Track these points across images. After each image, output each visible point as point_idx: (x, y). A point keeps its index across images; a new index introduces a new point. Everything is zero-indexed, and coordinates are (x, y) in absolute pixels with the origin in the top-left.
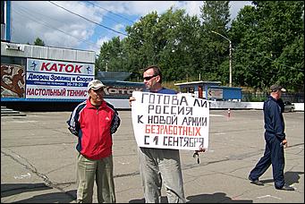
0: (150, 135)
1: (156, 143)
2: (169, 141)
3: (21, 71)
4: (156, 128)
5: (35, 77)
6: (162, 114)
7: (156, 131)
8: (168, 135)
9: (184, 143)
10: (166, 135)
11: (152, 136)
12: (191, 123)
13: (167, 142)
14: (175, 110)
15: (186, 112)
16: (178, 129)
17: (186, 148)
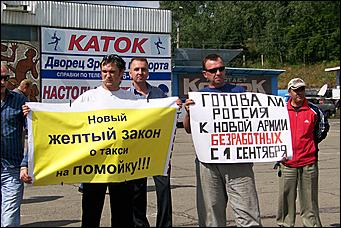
0: (218, 147)
1: (228, 157)
2: (244, 153)
3: (31, 53)
4: (226, 138)
5: (57, 63)
6: (231, 119)
7: (226, 141)
8: (242, 146)
9: (262, 154)
10: (239, 146)
11: (222, 149)
12: (268, 127)
13: (241, 154)
14: (247, 113)
15: (260, 115)
16: (254, 137)
17: (266, 160)
